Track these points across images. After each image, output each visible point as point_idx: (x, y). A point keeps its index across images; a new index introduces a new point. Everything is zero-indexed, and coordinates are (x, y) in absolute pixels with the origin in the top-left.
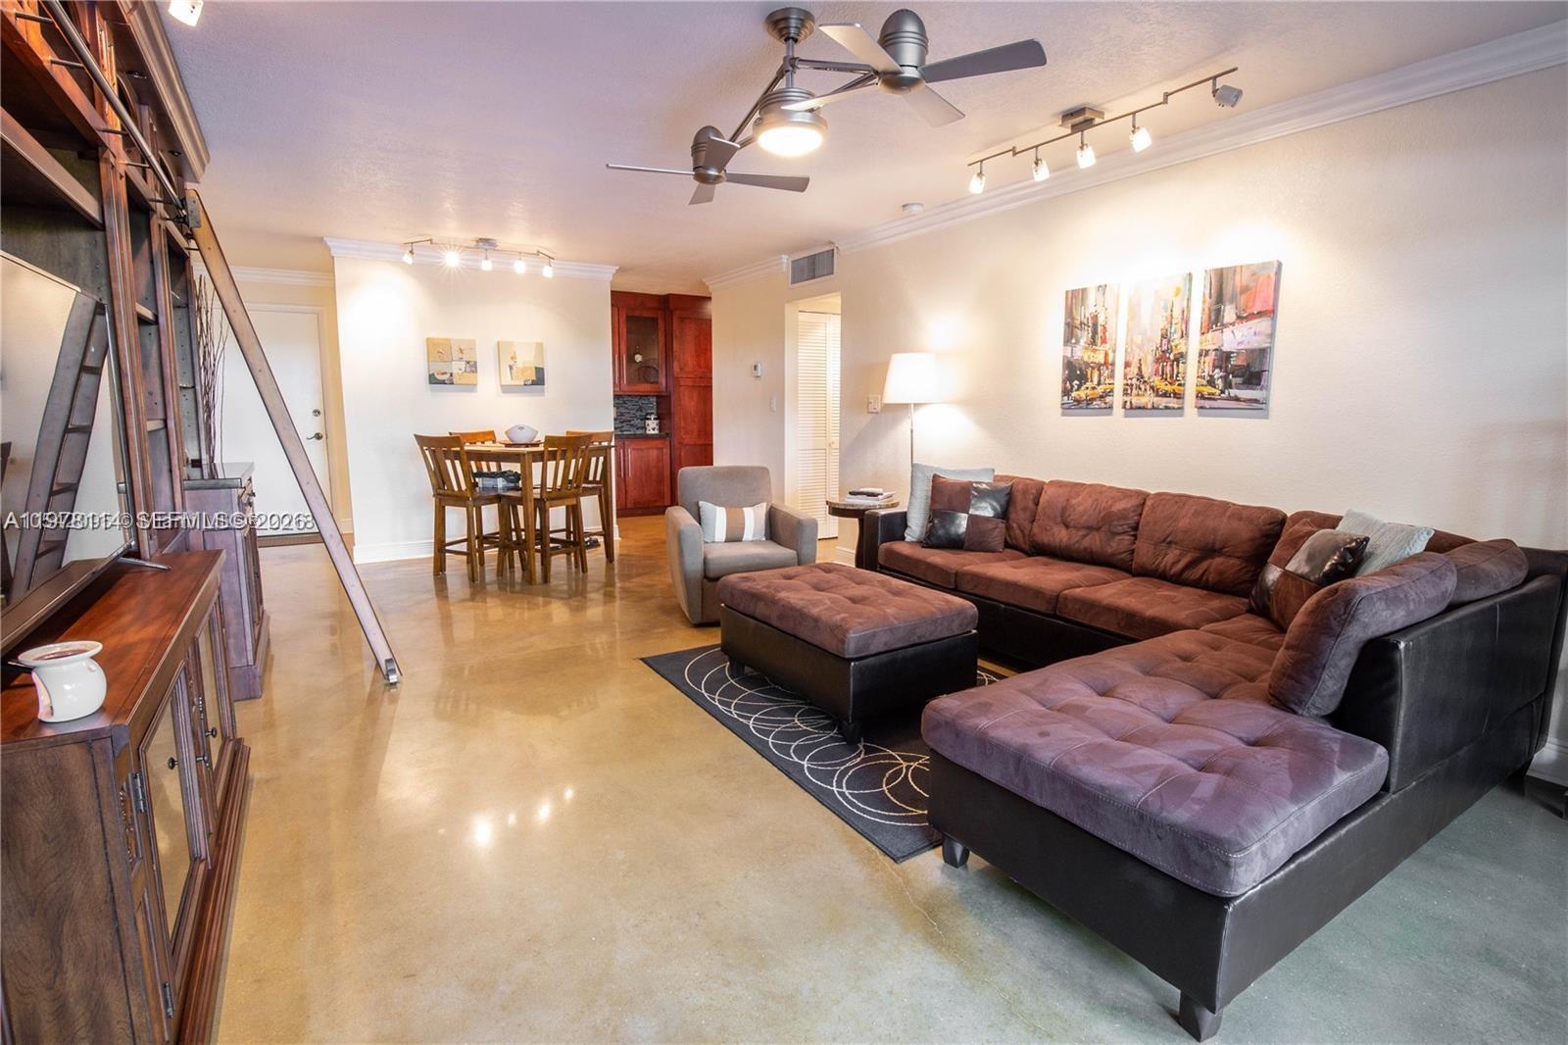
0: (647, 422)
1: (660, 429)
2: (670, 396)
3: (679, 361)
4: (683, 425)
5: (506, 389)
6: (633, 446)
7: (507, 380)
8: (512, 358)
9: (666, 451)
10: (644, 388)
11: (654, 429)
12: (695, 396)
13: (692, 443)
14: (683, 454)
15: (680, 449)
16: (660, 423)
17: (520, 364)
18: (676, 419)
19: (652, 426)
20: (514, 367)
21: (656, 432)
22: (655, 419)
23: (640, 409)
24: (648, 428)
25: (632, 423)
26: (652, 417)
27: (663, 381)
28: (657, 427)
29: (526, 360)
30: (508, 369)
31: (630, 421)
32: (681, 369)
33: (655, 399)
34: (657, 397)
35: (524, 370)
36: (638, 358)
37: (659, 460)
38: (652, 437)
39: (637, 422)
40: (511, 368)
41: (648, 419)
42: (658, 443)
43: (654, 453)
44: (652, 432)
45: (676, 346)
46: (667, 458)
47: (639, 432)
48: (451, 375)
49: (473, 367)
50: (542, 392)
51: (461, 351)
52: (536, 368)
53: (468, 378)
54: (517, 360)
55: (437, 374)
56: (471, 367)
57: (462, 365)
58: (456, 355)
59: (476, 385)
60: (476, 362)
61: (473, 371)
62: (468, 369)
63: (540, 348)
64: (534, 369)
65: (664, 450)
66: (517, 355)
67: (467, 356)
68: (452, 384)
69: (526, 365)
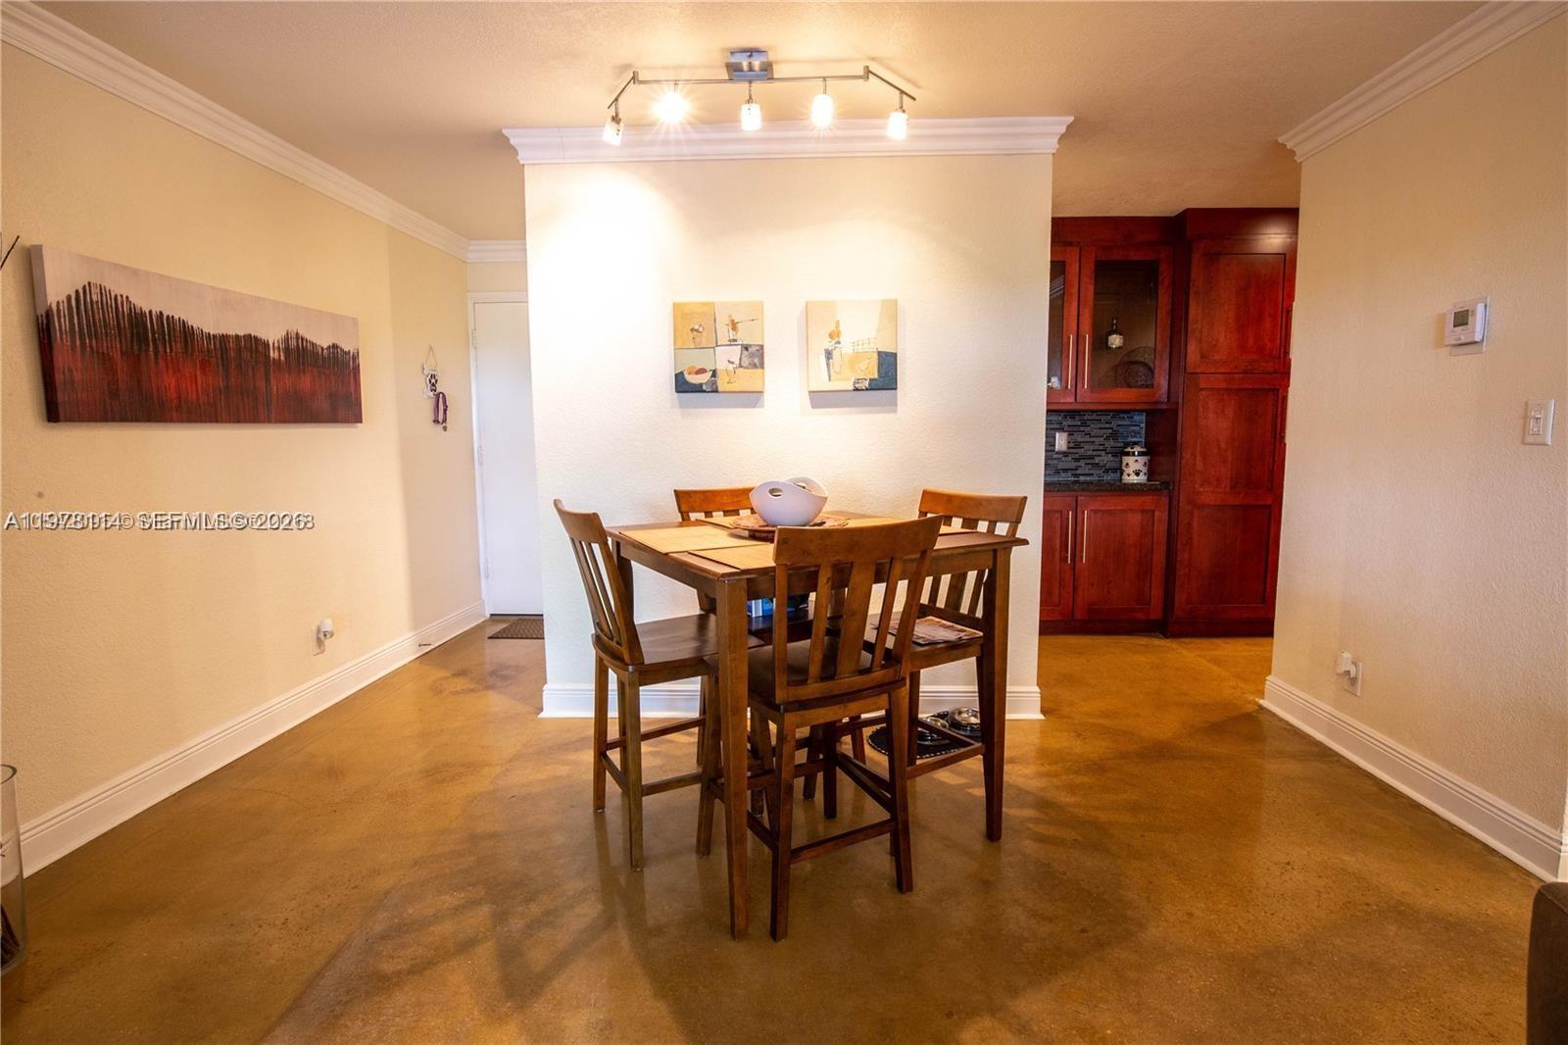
0: (1126, 459)
1: (1151, 474)
2: (1175, 412)
3: (1200, 341)
4: (1200, 466)
5: (820, 399)
6: (1096, 505)
7: (823, 384)
8: (831, 336)
9: (1161, 515)
10: (1121, 395)
11: (1137, 474)
12: (1230, 412)
13: (1218, 503)
14: (1195, 524)
15: (1192, 513)
16: (1150, 461)
17: (846, 347)
18: (1187, 455)
19: (1135, 468)
20: (836, 354)
21: (1142, 478)
22: (1141, 454)
23: (1114, 435)
24: (1126, 471)
25: (1097, 460)
26: (1137, 449)
27: (1162, 381)
28: (1144, 470)
29: (862, 337)
30: (823, 358)
31: (1092, 457)
32: (1203, 356)
33: (1143, 417)
34: (1149, 413)
35: (857, 357)
36: (1115, 341)
37: (1146, 532)
38: (1133, 489)
39: (1106, 459)
40: (829, 355)
41: (1128, 454)
42: (1148, 501)
43: (1135, 519)
44: (1134, 479)
45: (1194, 311)
46: (1160, 529)
47: (1109, 477)
48: (714, 374)
49: (755, 356)
50: (892, 405)
51: (734, 326)
52: (879, 353)
53: (746, 380)
54: (841, 340)
55: (689, 374)
56: (752, 355)
57: (735, 353)
58: (724, 335)
59: (762, 392)
60: (762, 347)
61: (755, 366)
62: (746, 362)
63: (891, 311)
64: (876, 356)
65: (1156, 513)
66: (841, 329)
67: (744, 337)
68: (716, 391)
69: (860, 349)
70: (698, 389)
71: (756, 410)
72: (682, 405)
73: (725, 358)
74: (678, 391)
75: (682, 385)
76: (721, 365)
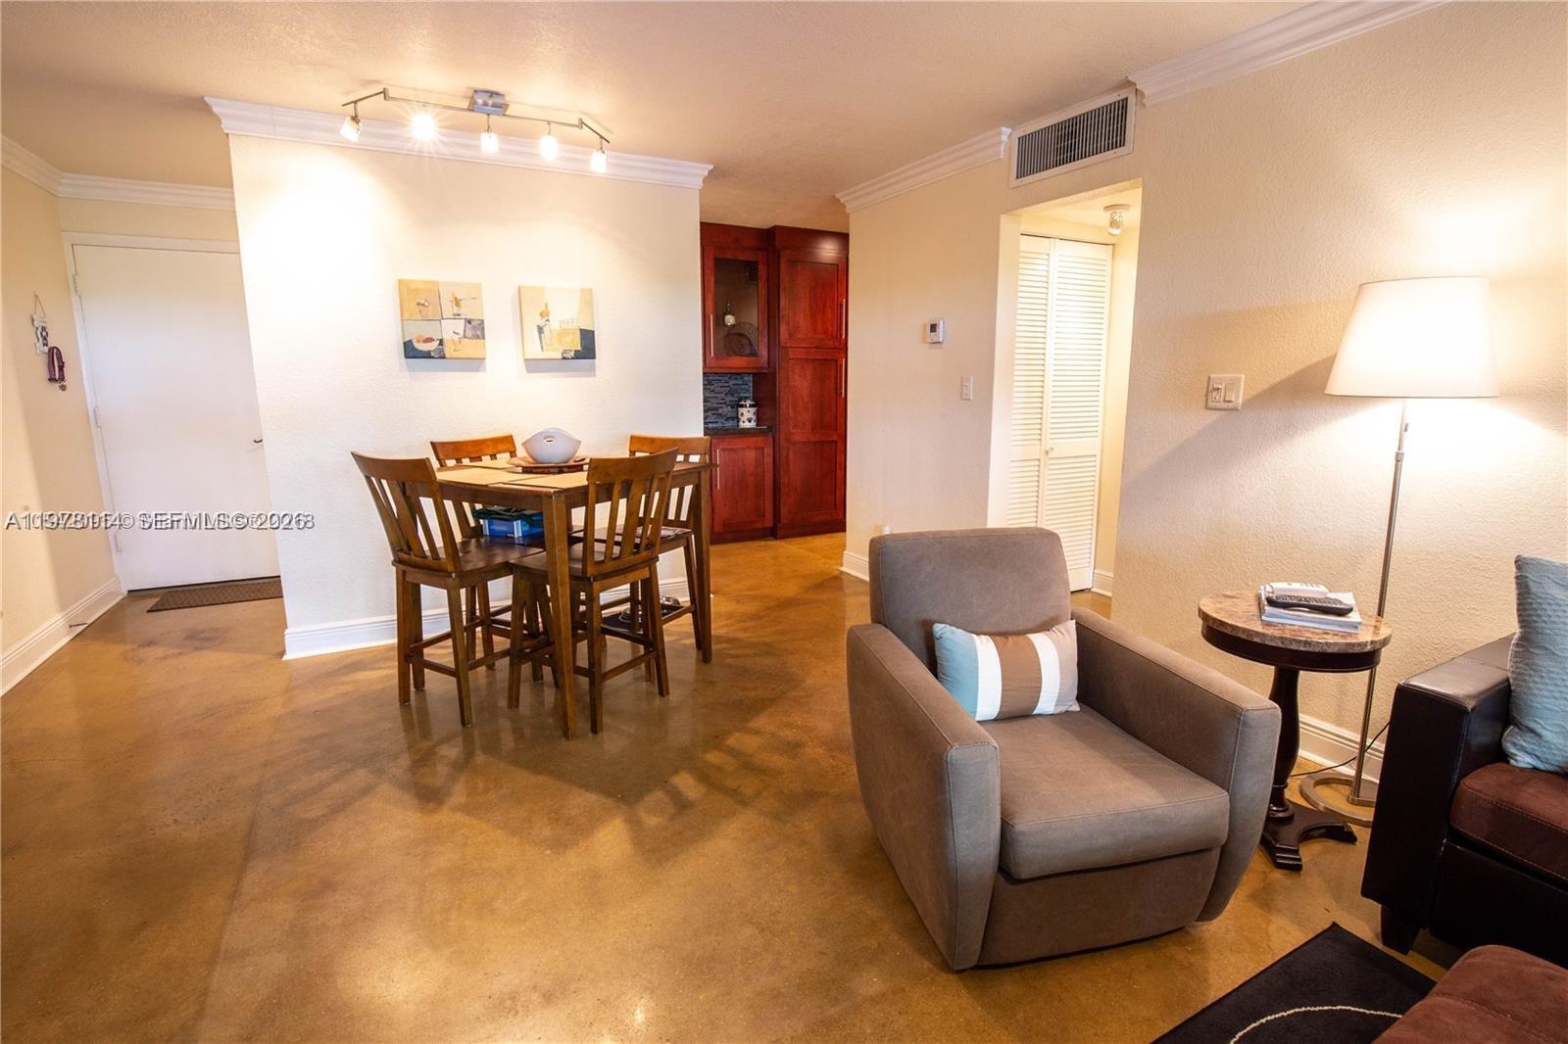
0: (741, 410)
1: (759, 421)
2: (775, 374)
3: (786, 322)
4: (791, 415)
5: (534, 365)
6: (724, 445)
7: (534, 351)
8: (542, 315)
9: (768, 451)
10: (737, 362)
11: (750, 421)
12: (809, 373)
13: (804, 440)
14: (791, 456)
15: (788, 448)
16: (757, 411)
17: (555, 324)
18: (783, 406)
19: (747, 418)
20: (545, 329)
21: (753, 424)
22: (751, 406)
23: (731, 393)
24: (742, 419)
25: (720, 411)
26: (748, 403)
27: (764, 353)
28: (754, 418)
29: (567, 317)
30: (536, 332)
31: (716, 409)
32: (790, 335)
33: (751, 378)
34: (754, 374)
35: (563, 333)
36: (730, 320)
37: (759, 463)
38: (746, 432)
39: (726, 410)
40: (540, 330)
41: (742, 406)
42: (759, 440)
43: (751, 455)
44: (747, 425)
45: (784, 301)
46: (769, 460)
47: (729, 424)
48: (441, 342)
49: (476, 329)
50: (592, 371)
51: (457, 302)
52: (581, 330)
53: (470, 348)
54: (550, 319)
55: (418, 342)
56: (474, 328)
57: (460, 325)
58: (448, 309)
59: (484, 359)
60: (483, 321)
61: (478, 337)
62: (469, 333)
63: (588, 298)
64: (578, 332)
65: (766, 450)
66: (549, 309)
67: (467, 311)
68: (443, 357)
69: (565, 326)
70: (427, 355)
71: (479, 374)
72: (411, 369)
73: (451, 330)
74: (407, 357)
75: (410, 351)
76: (447, 336)
